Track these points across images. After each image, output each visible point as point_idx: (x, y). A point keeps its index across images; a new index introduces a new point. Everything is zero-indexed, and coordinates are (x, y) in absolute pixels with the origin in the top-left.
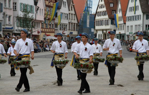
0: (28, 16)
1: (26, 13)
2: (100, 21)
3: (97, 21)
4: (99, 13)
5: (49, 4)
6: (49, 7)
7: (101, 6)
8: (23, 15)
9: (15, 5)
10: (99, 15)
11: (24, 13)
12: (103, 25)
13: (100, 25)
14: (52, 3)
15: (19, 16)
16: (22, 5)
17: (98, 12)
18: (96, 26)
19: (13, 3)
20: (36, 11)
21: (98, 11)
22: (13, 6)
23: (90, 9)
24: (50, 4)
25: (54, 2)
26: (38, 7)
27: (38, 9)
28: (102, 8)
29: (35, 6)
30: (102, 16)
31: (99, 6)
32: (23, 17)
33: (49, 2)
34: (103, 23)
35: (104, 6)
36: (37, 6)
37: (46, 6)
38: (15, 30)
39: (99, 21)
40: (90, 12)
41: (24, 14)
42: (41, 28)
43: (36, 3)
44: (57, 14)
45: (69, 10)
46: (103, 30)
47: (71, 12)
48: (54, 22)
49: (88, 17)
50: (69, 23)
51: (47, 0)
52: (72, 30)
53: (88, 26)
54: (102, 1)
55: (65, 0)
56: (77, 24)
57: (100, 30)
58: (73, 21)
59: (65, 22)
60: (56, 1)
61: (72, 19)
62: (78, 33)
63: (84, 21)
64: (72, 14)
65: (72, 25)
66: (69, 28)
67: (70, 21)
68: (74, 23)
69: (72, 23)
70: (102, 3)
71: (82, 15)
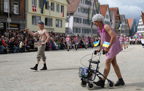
2: (140, 28)
3: (138, 29)
10: (139, 26)
12: (141, 30)
14: (118, 21)
16: (105, 22)
18: (138, 31)
21: (139, 24)
27: (112, 23)
29: (110, 22)
30: (141, 26)
31: (139, 22)
37: (116, 22)
40: (136, 24)
43: (111, 21)
44: (120, 25)
45: (126, 24)
46: (141, 33)
47: (126, 25)
48: (119, 29)
49: (135, 27)
50: (126, 30)
51: (116, 19)
52: (127, 33)
53: (134, 31)
54: (141, 19)
55: (124, 19)
56: (129, 30)
57: (140, 33)
58: (127, 29)
59: (124, 29)
60: (120, 20)
61: (127, 28)
62: (130, 34)
63: (133, 29)
64: (127, 26)
65: (127, 31)
66: (126, 32)
67: (126, 29)
68: (128, 30)
69: (127, 30)
70: (141, 20)
71: (132, 26)
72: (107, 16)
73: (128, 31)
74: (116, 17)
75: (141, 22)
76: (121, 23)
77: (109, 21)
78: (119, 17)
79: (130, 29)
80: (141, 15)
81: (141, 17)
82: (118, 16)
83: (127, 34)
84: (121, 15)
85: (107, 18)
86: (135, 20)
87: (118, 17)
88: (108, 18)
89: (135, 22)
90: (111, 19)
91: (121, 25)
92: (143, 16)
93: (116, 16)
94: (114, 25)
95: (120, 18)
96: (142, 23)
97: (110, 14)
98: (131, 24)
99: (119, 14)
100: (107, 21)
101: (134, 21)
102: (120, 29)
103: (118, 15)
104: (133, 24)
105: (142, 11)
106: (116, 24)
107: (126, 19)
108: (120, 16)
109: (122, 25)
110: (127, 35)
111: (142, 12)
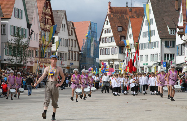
0: (22, 42)
1: (18, 38)
2: (106, 49)
3: (101, 49)
4: (104, 40)
5: (44, 26)
6: (45, 31)
7: (106, 30)
8: (14, 40)
9: (4, 28)
10: (104, 41)
11: (16, 37)
12: (109, 54)
13: (105, 54)
14: (48, 26)
15: (10, 42)
16: (13, 27)
17: (103, 38)
18: (100, 56)
19: (1, 26)
20: (29, 36)
21: (102, 36)
22: (1, 29)
23: (94, 34)
24: (46, 27)
25: (51, 24)
26: (32, 30)
27: (32, 33)
28: (107, 33)
29: (27, 30)
30: (108, 43)
31: (104, 30)
32: (14, 43)
33: (45, 25)
34: (109, 51)
35: (110, 30)
36: (30, 29)
37: (42, 29)
38: (4, 60)
39: (103, 49)
40: (95, 37)
41: (16, 39)
42: (35, 57)
43: (29, 26)
44: (53, 39)
45: (69, 35)
46: (109, 61)
47: (71, 37)
48: (51, 49)
49: (92, 43)
50: (69, 51)
51: (43, 22)
52: (72, 60)
53: (92, 55)
54: (107, 24)
55: (64, 22)
56: (78, 52)
57: (105, 60)
58: (74, 49)
59: (65, 50)
60: (53, 24)
61: (72, 46)
62: (80, 64)
63: (87, 49)
64: (72, 40)
65: (72, 54)
66: (69, 57)
67: (70, 49)
68: (75, 52)
69: (72, 51)
70: (108, 26)
71: (85, 42)
72: (17, 12)
73: (75, 55)
74: (43, 16)
75: (107, 32)
76: (56, 33)
77: (25, 26)
78: (51, 16)
79: (80, 51)
80: (109, 13)
81: (108, 19)
82: (49, 12)
83: (72, 64)
84: (57, 12)
85: (18, 16)
86: (92, 25)
87: (48, 15)
88: (21, 19)
89: (94, 32)
90: (29, 19)
91: (56, 38)
92: (112, 16)
93: (43, 13)
94: (39, 38)
95: (54, 19)
96: (111, 34)
97: (27, 5)
98: (83, 35)
99: (51, 9)
100: (19, 26)
101: (90, 29)
102: (54, 48)
103: (49, 10)
104: (87, 37)
105: (110, 3)
106: (45, 36)
107: (70, 22)
108: (53, 13)
109: (60, 39)
110: (74, 65)
111: (110, 5)
